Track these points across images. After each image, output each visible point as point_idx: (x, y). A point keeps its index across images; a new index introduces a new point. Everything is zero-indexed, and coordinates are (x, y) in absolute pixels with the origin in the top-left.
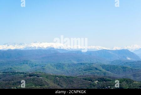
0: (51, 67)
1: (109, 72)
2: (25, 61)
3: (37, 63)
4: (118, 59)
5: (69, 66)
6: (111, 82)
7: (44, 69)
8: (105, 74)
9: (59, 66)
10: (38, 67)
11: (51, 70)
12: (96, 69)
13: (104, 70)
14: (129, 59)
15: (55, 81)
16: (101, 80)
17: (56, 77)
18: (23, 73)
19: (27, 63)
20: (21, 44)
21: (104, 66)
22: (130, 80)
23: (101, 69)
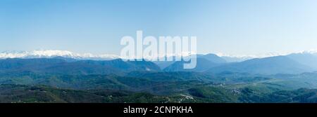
0: (57, 80)
1: (126, 86)
2: (26, 72)
3: (41, 75)
4: (136, 70)
5: (78, 78)
6: (127, 97)
7: (48, 81)
8: (120, 87)
9: (66, 78)
10: (41, 79)
11: (57, 83)
12: (111, 82)
13: (119, 83)
14: (148, 70)
15: (62, 96)
16: (116, 94)
17: (62, 90)
18: (24, 86)
19: (28, 75)
20: (22, 52)
21: (119, 79)
22: (149, 94)
23: (116, 81)
